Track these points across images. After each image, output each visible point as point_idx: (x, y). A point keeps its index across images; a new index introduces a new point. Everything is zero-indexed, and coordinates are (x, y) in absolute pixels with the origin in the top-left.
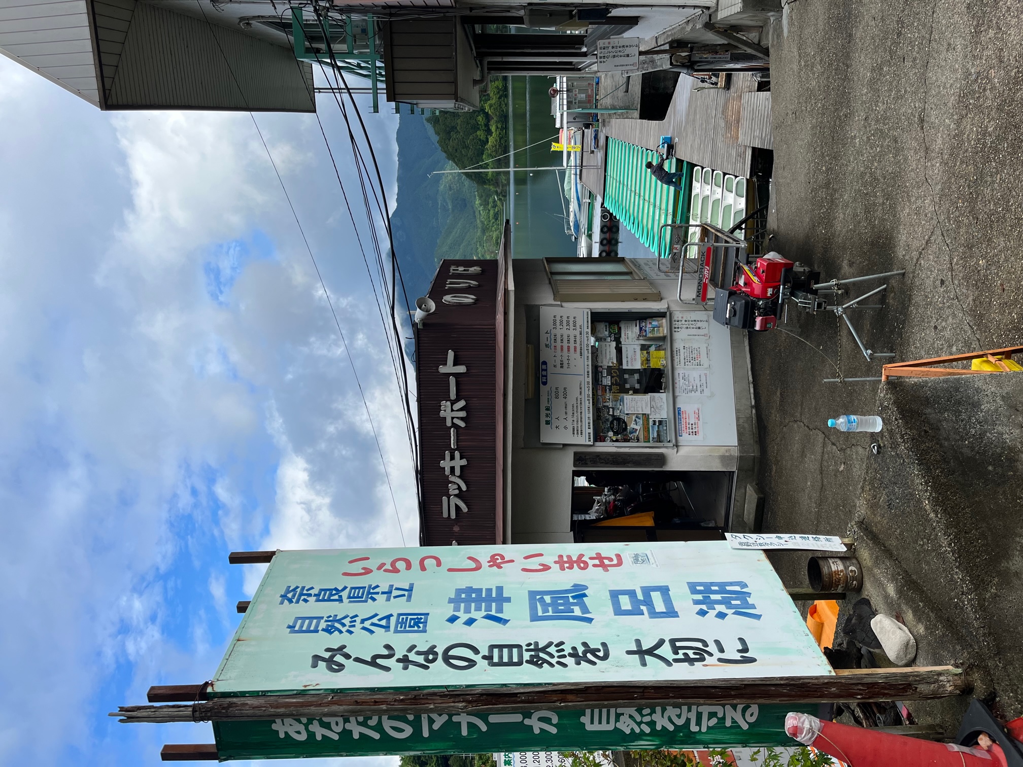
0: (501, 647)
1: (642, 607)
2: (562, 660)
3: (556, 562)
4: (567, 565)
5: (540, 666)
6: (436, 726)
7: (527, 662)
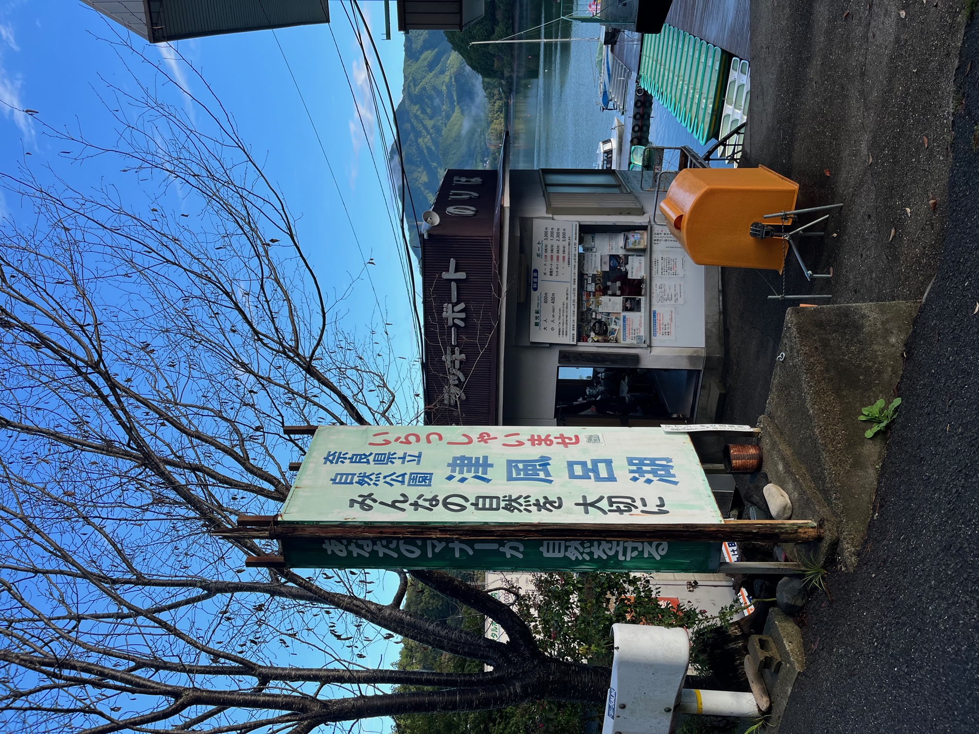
0: (484, 498)
1: (590, 474)
2: (528, 508)
3: (529, 440)
4: (536, 442)
5: (512, 511)
6: (437, 550)
7: (503, 508)
